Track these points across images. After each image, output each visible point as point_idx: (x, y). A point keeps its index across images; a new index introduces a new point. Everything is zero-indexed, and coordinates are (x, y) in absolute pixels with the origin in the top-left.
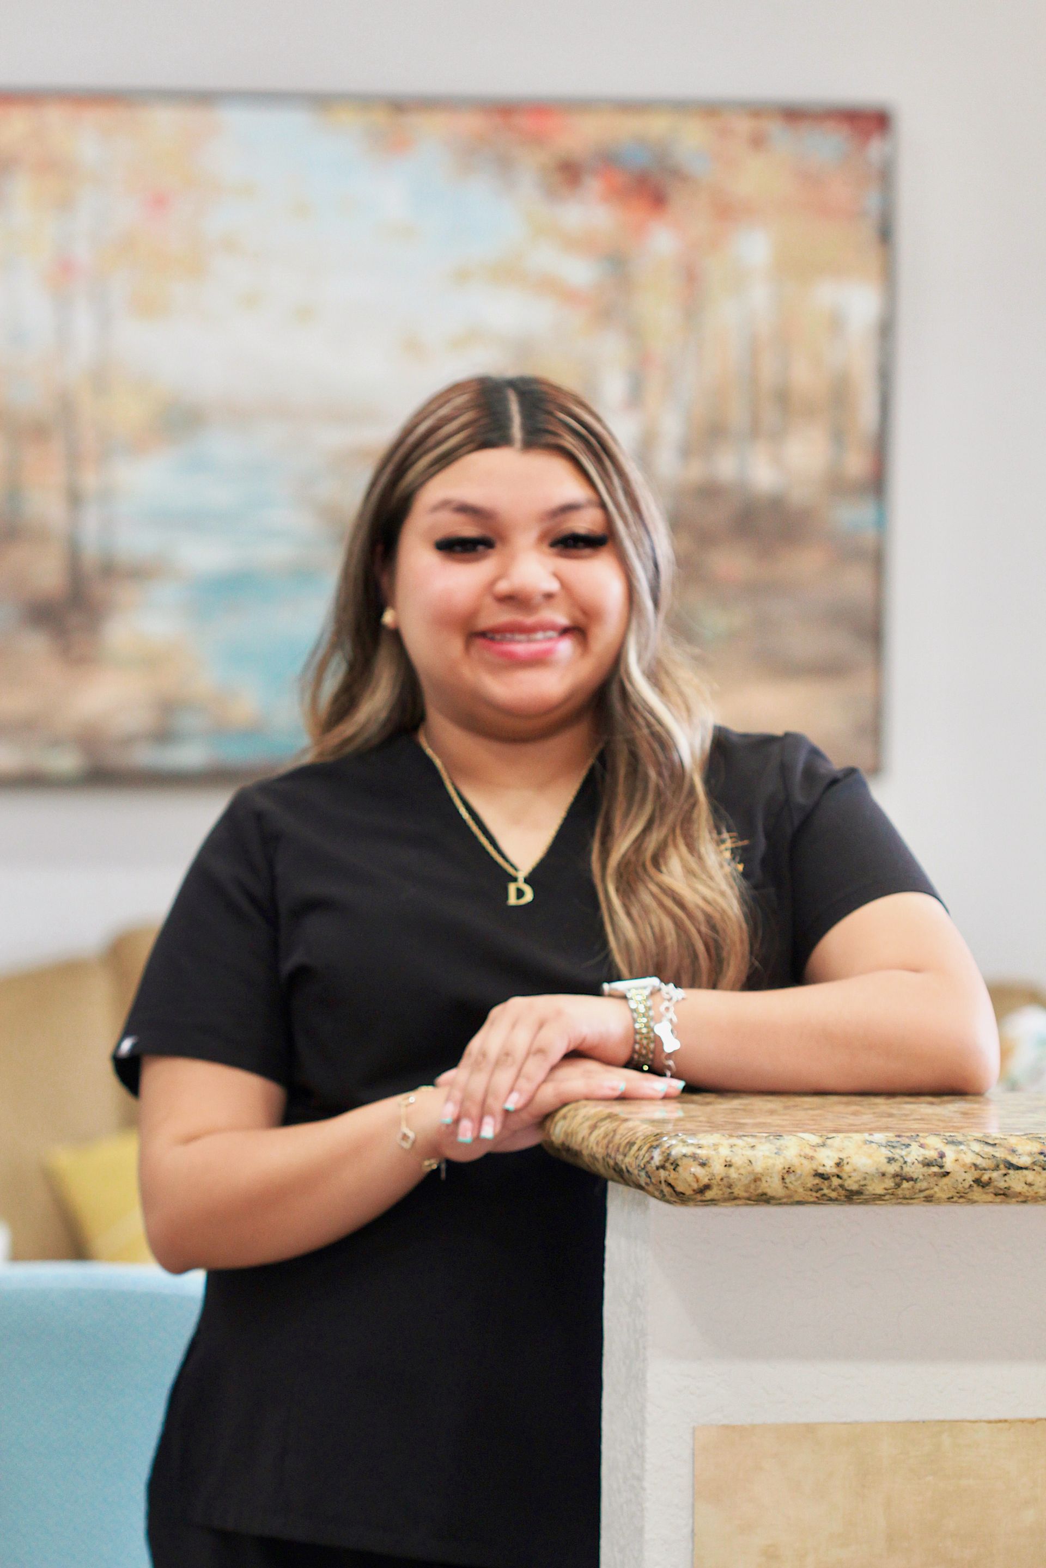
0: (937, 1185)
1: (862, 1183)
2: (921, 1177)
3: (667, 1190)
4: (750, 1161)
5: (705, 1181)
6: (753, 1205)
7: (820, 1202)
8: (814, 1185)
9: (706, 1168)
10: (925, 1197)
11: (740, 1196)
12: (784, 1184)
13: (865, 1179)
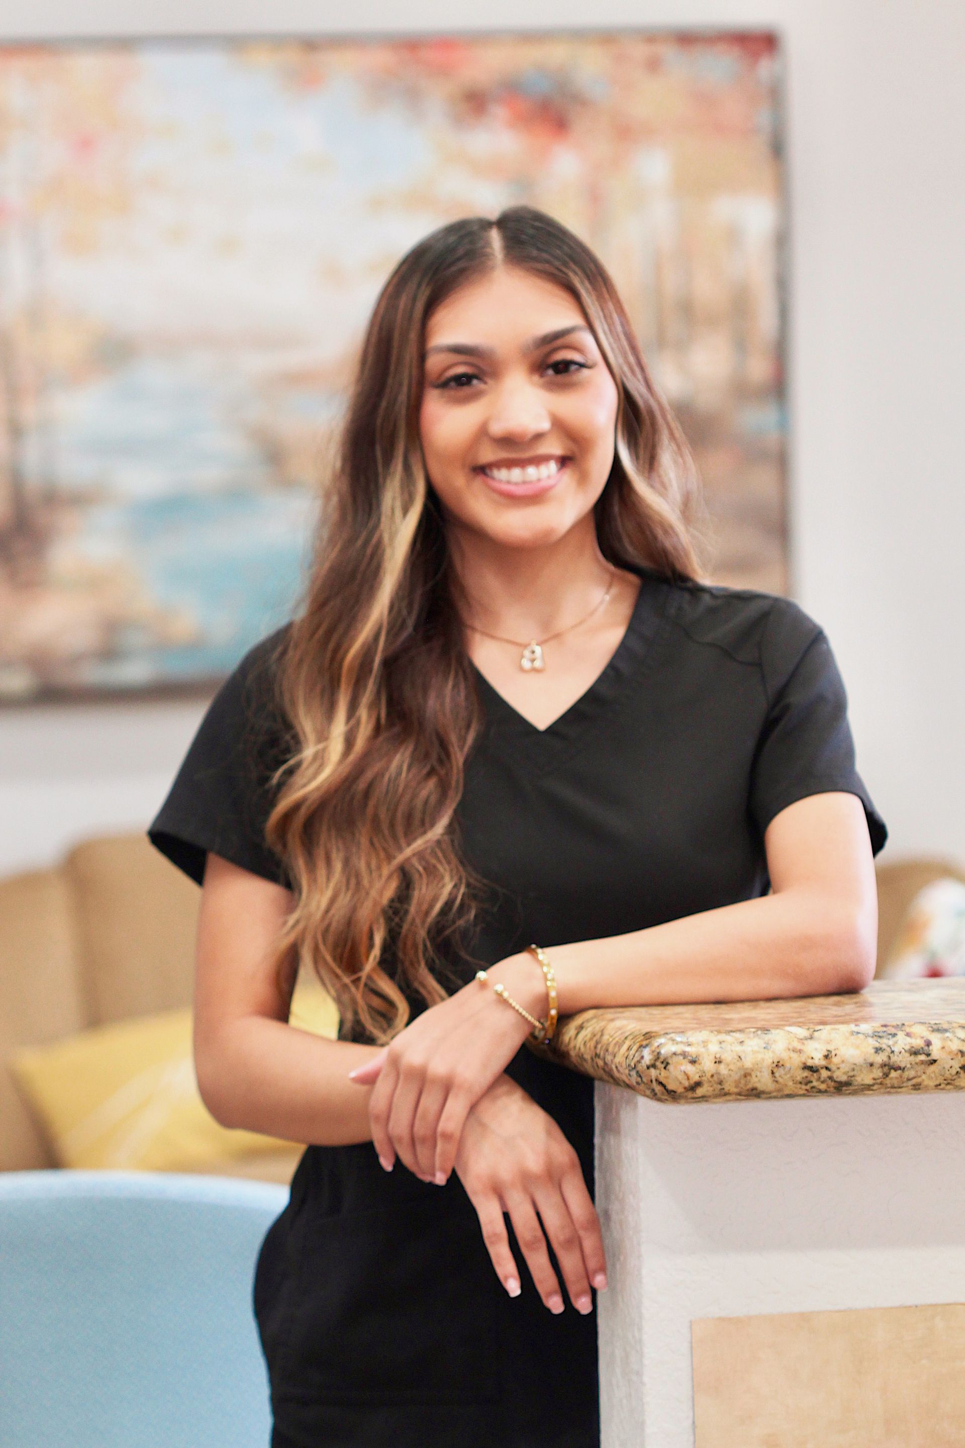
0: (924, 1073)
1: (851, 1074)
2: (909, 1066)
3: (658, 1088)
4: (740, 1057)
5: (696, 1078)
6: (743, 1100)
7: (811, 1094)
8: (803, 1078)
9: (697, 1065)
10: (914, 1085)
11: (731, 1091)
12: (773, 1078)
13: (853, 1070)
